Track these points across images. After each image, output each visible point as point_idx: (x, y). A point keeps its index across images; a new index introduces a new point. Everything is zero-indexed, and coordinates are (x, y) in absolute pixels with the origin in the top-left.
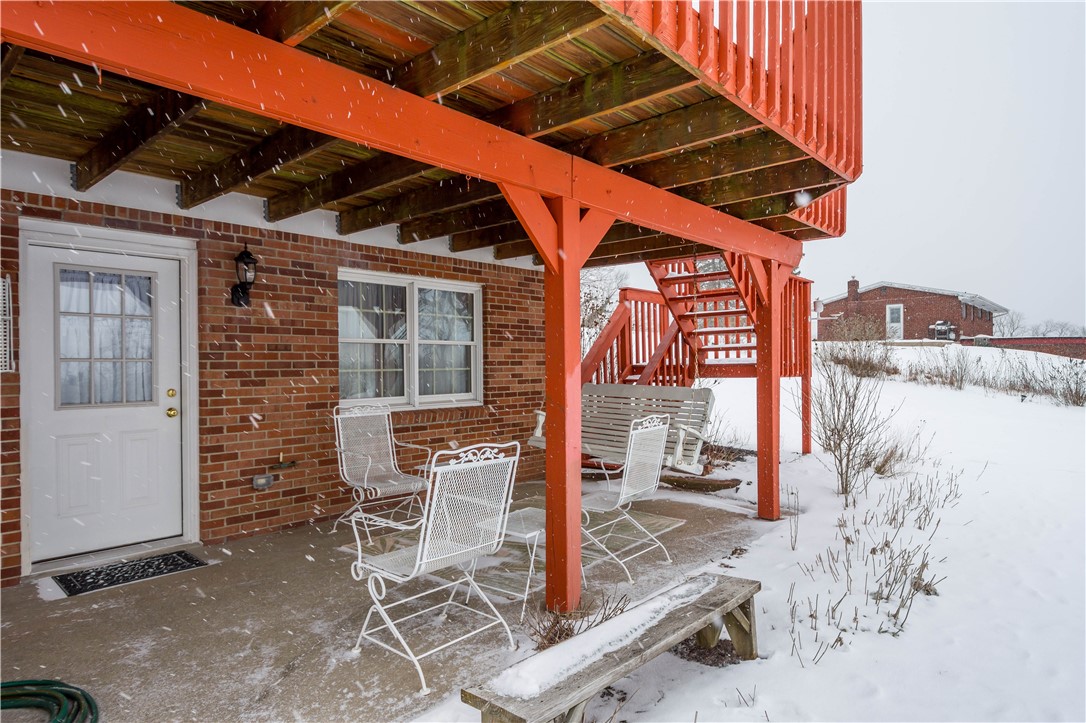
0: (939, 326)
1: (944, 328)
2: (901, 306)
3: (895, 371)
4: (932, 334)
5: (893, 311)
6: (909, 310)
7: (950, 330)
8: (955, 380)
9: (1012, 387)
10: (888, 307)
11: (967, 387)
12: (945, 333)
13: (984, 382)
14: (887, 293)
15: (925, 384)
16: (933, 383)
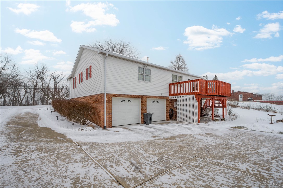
0: (249, 98)
1: (250, 99)
2: (242, 95)
3: (239, 107)
4: (248, 100)
5: (240, 96)
6: (244, 95)
7: (252, 99)
8: (248, 108)
9: (258, 109)
10: (240, 95)
11: (250, 109)
12: (251, 100)
13: (253, 108)
14: (240, 93)
15: (244, 109)
16: (245, 108)
